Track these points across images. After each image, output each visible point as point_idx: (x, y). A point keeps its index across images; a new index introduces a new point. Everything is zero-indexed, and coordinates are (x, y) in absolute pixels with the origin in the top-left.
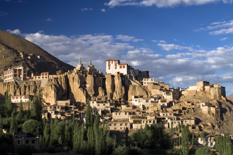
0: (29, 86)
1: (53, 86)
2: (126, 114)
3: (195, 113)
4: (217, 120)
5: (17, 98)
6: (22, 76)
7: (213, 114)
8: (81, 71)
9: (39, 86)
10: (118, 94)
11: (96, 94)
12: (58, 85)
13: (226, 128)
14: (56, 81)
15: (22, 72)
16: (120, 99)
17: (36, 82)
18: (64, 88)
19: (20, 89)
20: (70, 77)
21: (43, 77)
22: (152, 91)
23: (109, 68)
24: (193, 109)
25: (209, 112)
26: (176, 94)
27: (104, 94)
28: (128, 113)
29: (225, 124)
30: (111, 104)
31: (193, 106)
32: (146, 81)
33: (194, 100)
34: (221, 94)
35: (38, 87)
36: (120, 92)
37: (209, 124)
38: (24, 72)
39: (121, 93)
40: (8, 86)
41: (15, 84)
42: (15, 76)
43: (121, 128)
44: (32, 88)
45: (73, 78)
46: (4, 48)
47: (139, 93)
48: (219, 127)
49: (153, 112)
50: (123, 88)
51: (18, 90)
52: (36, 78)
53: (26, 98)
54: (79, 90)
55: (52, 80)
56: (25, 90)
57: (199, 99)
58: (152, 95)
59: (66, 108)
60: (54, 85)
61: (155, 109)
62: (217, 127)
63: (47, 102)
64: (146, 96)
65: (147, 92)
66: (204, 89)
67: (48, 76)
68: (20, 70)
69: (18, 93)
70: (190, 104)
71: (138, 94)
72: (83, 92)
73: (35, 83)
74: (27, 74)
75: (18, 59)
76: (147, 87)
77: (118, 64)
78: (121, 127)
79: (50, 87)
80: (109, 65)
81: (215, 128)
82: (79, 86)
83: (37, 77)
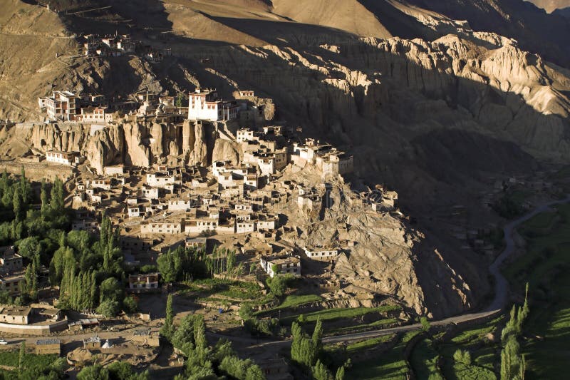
0: (74, 133)
1: (100, 144)
2: (186, 203)
3: (286, 205)
4: (312, 221)
5: (53, 155)
6: (67, 111)
7: (309, 210)
8: (144, 119)
9: (89, 134)
10: (196, 156)
11: (166, 153)
12: (107, 143)
13: (319, 235)
14: (105, 135)
15: (68, 106)
16: (199, 163)
17: (85, 127)
18: (117, 145)
19: (61, 138)
20: (127, 127)
21: (96, 117)
22: (246, 155)
23: (193, 107)
24: (289, 195)
25: (304, 206)
26: (280, 160)
27: (177, 154)
28: (189, 202)
29: (322, 227)
30: (177, 179)
31: (290, 191)
32: (241, 136)
33: (298, 178)
34: (337, 170)
35: (86, 135)
36: (199, 153)
37: (295, 229)
38: (71, 106)
39: (201, 154)
40: (45, 130)
41: (55, 129)
42: (58, 111)
43: (168, 231)
44: (78, 137)
45: (131, 130)
46: (63, 32)
47: (226, 156)
48: (310, 233)
49: (230, 196)
50: (205, 147)
51: (58, 139)
52: (86, 117)
53: (65, 158)
54: (139, 148)
55: (99, 133)
56: (68, 139)
57: (305, 177)
58: (243, 163)
59: (114, 182)
60: (102, 143)
61: (235, 192)
62: (305, 232)
63: (93, 166)
64: (234, 163)
65: (238, 155)
66: (315, 162)
67: (103, 115)
68: (64, 103)
69: (57, 145)
70: (287, 186)
71: (225, 158)
72: (144, 152)
73: (83, 129)
74: (74, 108)
75: (79, 60)
76: (241, 145)
77: (205, 102)
78: (168, 229)
79: (95, 146)
80: (193, 103)
81: (302, 236)
82: (139, 142)
83: (88, 115)
